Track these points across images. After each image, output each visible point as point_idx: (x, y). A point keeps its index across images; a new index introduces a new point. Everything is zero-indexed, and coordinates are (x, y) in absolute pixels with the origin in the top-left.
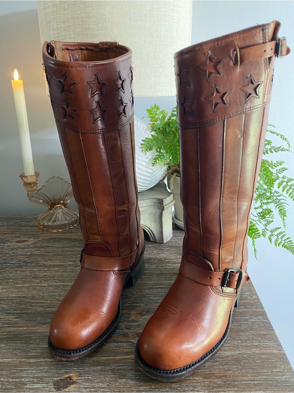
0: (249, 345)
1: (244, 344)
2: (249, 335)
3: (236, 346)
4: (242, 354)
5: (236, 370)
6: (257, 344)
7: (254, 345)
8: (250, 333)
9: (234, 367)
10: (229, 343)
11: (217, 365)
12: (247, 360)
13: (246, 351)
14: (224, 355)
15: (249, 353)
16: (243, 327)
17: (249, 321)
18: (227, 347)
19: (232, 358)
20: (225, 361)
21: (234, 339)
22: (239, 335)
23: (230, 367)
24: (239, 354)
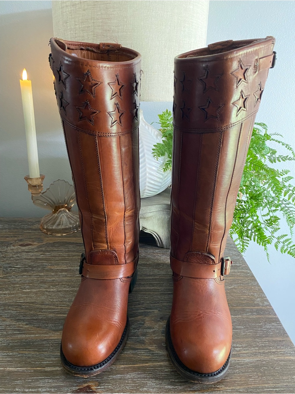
0: (267, 351)
1: (261, 351)
2: (265, 341)
3: (253, 353)
4: (260, 360)
5: (257, 377)
6: (274, 350)
7: (271, 352)
8: (266, 339)
9: (254, 374)
10: (247, 350)
11: (237, 372)
12: (266, 367)
13: (264, 357)
14: (243, 362)
15: (267, 360)
16: (259, 333)
17: (264, 327)
18: (245, 353)
19: (251, 365)
20: (244, 368)
21: (251, 346)
22: (255, 342)
23: (250, 374)
24: (257, 361)
